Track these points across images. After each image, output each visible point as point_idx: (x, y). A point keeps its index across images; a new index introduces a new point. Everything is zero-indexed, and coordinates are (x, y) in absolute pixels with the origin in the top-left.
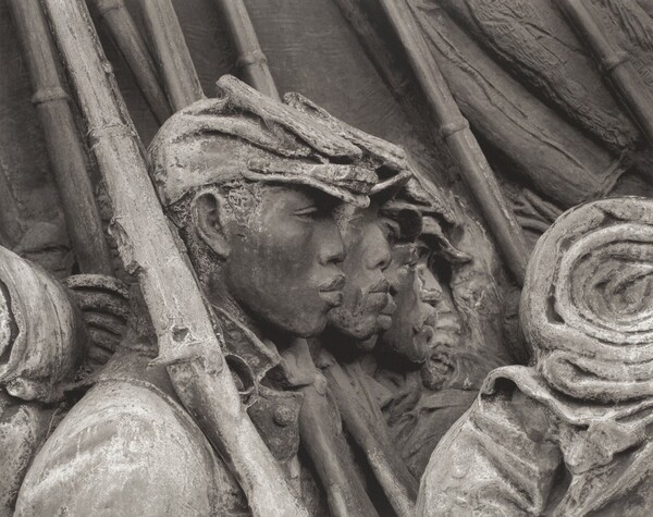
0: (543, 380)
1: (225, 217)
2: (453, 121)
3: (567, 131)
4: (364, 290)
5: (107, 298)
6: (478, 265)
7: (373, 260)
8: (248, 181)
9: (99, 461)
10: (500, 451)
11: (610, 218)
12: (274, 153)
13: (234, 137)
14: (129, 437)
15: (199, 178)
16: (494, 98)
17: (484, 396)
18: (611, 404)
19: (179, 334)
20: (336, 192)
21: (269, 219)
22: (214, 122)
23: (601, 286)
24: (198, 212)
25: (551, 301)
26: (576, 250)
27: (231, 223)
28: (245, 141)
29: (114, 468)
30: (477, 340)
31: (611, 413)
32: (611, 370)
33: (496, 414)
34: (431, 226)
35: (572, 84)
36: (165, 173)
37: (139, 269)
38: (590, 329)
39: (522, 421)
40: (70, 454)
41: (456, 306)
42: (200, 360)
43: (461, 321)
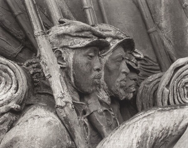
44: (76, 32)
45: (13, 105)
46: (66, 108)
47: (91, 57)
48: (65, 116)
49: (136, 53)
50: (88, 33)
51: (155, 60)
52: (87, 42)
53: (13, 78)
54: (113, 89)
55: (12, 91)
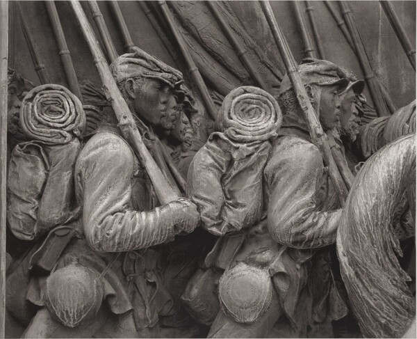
0: (226, 136)
1: (135, 87)
2: (193, 68)
3: (227, 73)
4: (170, 114)
5: (93, 112)
6: (199, 113)
7: (172, 106)
8: (142, 77)
9: (106, 149)
10: (214, 154)
11: (245, 92)
12: (150, 69)
13: (138, 64)
14: (114, 143)
15: (127, 75)
16: (206, 62)
17: (210, 140)
18: (245, 143)
19: (125, 117)
20: (167, 81)
21: (147, 88)
22: (132, 59)
23: (242, 110)
24: (127, 85)
25: (229, 114)
26: (236, 100)
27: (136, 89)
28: (141, 65)
29: (110, 151)
30: (198, 136)
31: (245, 145)
32: (245, 133)
33: (213, 145)
34: (187, 99)
35: (229, 59)
36: (117, 74)
37: (112, 99)
38: (240, 121)
39: (220, 146)
40: (97, 147)
41: (192, 126)
42: (131, 125)
43: (193, 131)
44: (325, 71)
45: (274, 133)
46: (322, 137)
47: (335, 94)
48: (321, 144)
49: (361, 96)
50: (335, 72)
51: (372, 106)
52: (334, 80)
53: (273, 109)
54: (346, 128)
55: (272, 120)
